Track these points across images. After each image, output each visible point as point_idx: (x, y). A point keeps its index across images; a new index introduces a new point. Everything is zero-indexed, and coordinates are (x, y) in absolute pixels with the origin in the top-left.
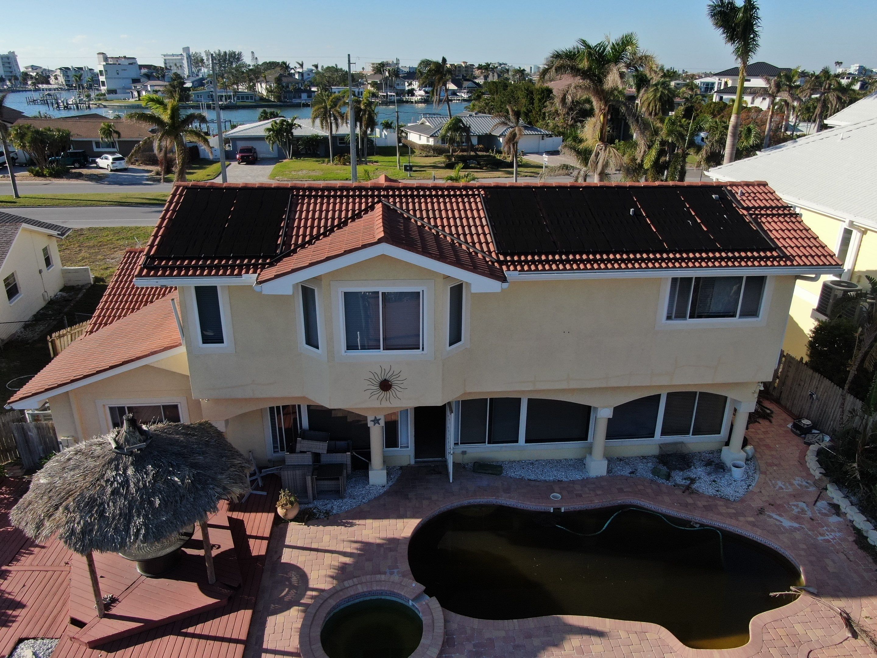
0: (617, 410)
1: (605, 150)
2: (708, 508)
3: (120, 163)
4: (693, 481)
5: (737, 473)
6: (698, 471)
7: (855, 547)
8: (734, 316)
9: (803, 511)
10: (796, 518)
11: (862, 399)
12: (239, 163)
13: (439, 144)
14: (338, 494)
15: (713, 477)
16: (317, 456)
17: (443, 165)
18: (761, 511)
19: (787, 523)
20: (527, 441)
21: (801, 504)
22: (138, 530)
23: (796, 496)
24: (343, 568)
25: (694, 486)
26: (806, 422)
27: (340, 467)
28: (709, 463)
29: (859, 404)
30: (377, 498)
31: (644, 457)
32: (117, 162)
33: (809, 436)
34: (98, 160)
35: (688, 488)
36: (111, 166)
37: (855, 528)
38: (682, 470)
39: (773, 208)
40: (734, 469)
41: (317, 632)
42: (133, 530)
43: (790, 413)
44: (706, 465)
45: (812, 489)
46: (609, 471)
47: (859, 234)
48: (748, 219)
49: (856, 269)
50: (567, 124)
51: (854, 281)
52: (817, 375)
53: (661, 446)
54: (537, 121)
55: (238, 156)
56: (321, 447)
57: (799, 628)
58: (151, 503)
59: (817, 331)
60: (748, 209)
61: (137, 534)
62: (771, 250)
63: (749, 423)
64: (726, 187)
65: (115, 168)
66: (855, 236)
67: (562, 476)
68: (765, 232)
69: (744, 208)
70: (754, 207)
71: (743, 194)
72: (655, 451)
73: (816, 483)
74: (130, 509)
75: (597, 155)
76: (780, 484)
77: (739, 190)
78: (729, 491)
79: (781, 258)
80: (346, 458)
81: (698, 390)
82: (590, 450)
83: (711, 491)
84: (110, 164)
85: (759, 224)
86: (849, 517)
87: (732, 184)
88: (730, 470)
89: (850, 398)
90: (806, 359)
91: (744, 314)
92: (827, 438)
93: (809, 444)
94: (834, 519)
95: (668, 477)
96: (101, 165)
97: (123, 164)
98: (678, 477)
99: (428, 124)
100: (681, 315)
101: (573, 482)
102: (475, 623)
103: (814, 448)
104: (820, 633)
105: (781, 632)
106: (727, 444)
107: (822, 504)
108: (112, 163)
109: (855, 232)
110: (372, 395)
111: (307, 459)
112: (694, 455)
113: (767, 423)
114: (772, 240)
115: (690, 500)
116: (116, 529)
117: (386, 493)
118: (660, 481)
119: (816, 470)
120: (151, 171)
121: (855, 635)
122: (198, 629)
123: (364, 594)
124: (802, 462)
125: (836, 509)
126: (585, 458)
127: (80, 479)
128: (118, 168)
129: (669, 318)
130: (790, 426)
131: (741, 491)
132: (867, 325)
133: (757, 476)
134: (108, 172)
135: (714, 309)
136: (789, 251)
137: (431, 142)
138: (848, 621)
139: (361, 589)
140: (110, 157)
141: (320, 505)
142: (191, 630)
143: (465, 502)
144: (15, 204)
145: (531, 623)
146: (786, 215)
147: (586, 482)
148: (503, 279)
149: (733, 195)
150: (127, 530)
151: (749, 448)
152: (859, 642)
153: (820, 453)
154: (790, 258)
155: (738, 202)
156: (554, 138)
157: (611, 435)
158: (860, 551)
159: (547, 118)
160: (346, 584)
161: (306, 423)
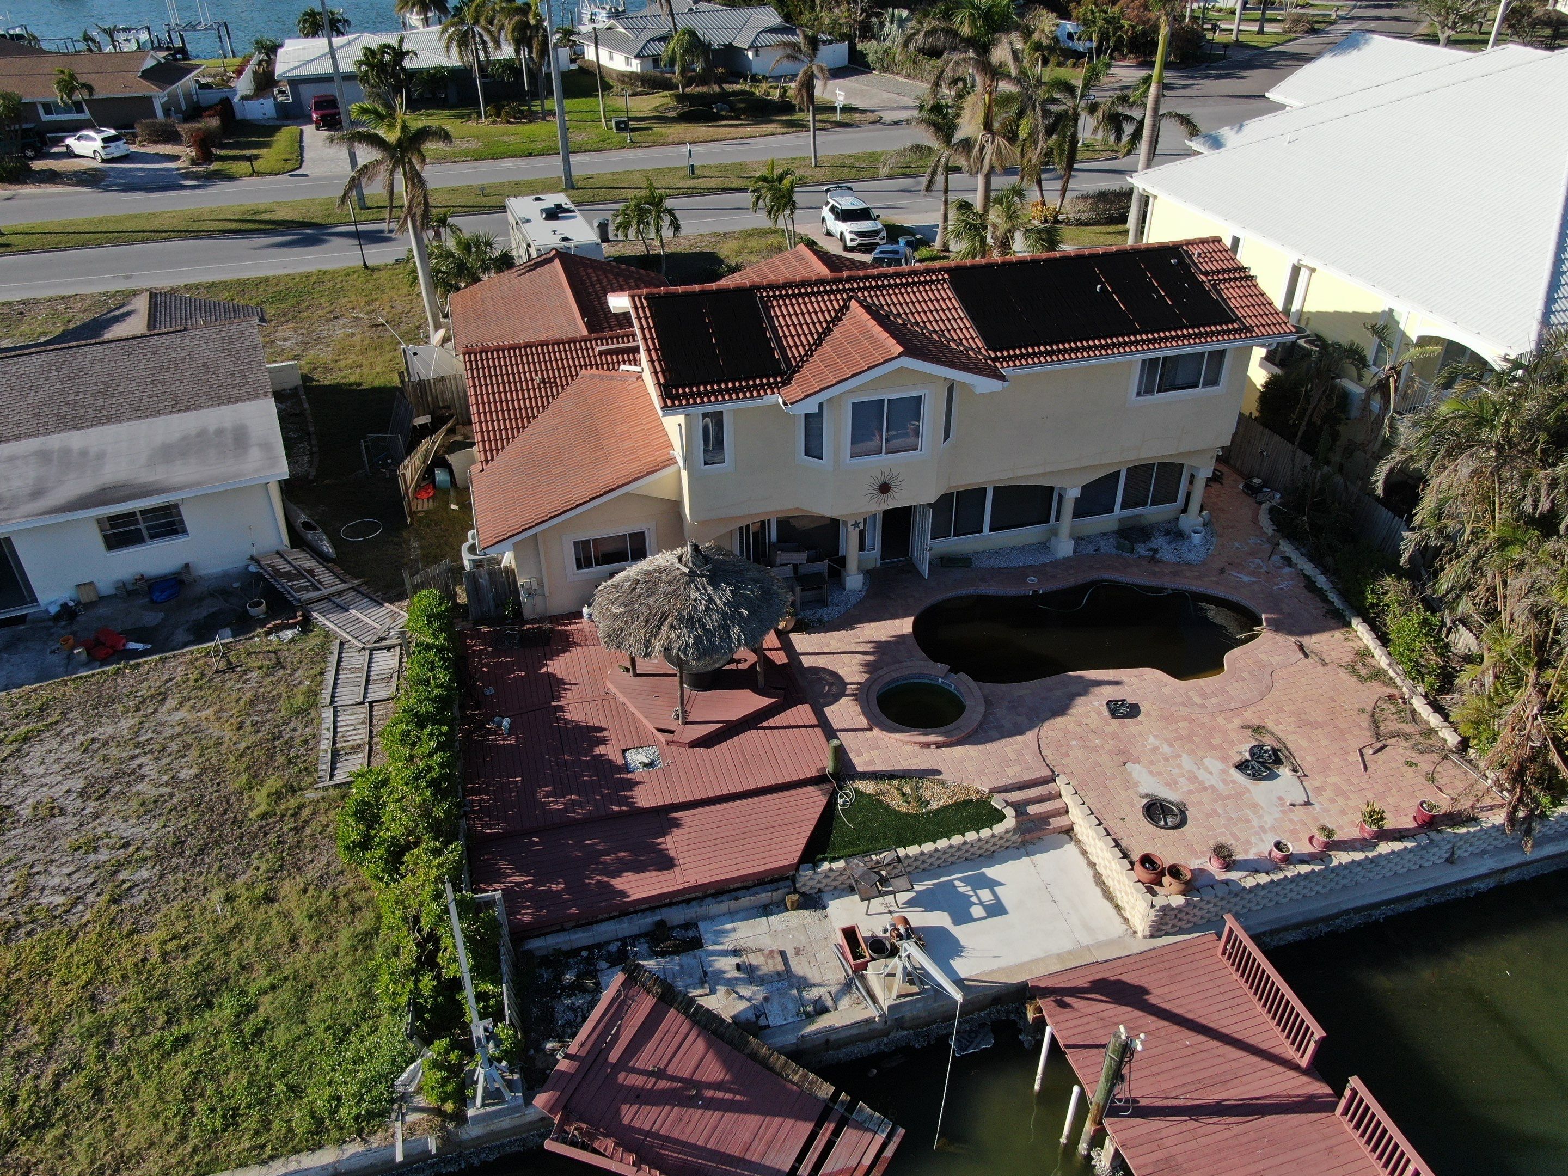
0: (1084, 488)
1: (993, 142)
2: (1175, 574)
3: (117, 147)
4: (1156, 551)
5: (1196, 538)
6: (1159, 541)
7: (1305, 591)
8: (1197, 386)
9: (1259, 567)
10: (1253, 574)
11: (1311, 453)
12: (318, 129)
13: (650, 70)
14: (823, 603)
15: (1173, 546)
16: (795, 567)
17: (674, 114)
18: (1222, 571)
19: (1246, 579)
20: (991, 530)
21: (1258, 561)
22: (739, 636)
23: (1252, 554)
24: (867, 664)
25: (1158, 556)
26: (1257, 481)
27: (819, 575)
28: (1168, 533)
29: (1308, 459)
30: (861, 602)
31: (1104, 534)
32: (113, 145)
33: (1261, 495)
34: (70, 141)
35: (1153, 558)
36: (102, 153)
37: (1305, 576)
38: (1143, 542)
39: (1229, 270)
40: (1193, 535)
41: (877, 710)
42: (734, 637)
43: (1240, 473)
44: (1166, 535)
45: (1266, 546)
46: (1075, 551)
47: (1308, 272)
48: (1207, 286)
49: (1305, 310)
50: (855, 20)
51: (1303, 325)
52: (1267, 431)
53: (1120, 521)
54: (801, 13)
55: (314, 116)
56: (800, 558)
57: (1263, 657)
58: (740, 614)
59: (1267, 385)
60: (1206, 274)
61: (739, 640)
62: (1232, 322)
63: (1207, 485)
64: (1181, 246)
65: (109, 157)
66: (1304, 274)
67: (1030, 561)
68: (1224, 300)
69: (1203, 273)
70: (1213, 271)
71: (1199, 255)
72: (1114, 526)
73: (1269, 540)
74: (725, 620)
75: (982, 148)
76: (1236, 544)
77: (1195, 251)
78: (1191, 557)
79: (1241, 330)
80: (823, 566)
81: (1156, 461)
82: (1055, 532)
83: (1175, 559)
84: (100, 150)
85: (1218, 292)
86: (1299, 567)
87: (1189, 243)
88: (1189, 537)
89: (1300, 453)
90: (1256, 414)
91: (1206, 384)
92: (1278, 496)
93: (1260, 503)
94: (1287, 570)
95: (1132, 551)
96: (77, 152)
97: (120, 148)
98: (1141, 549)
99: (621, 29)
100: (1149, 391)
101: (1044, 565)
102: (1003, 686)
103: (1265, 506)
104: (1279, 658)
105: (1248, 661)
106: (1185, 510)
107: (1275, 558)
108: (104, 148)
109: (1303, 270)
110: (872, 498)
111: (789, 571)
112: (1152, 526)
113: (1219, 486)
114: (1231, 309)
115: (1157, 569)
116: (721, 638)
117: (866, 597)
118: (1126, 555)
119: (1267, 526)
120: (175, 158)
121: (1306, 656)
122: (771, 722)
123: (895, 680)
124: (1255, 521)
125: (1288, 561)
126: (1049, 540)
127: (666, 602)
128: (115, 155)
129: (1139, 394)
130: (1241, 486)
131: (1202, 555)
132: (1316, 381)
133: (1214, 540)
134: (97, 164)
135: (1179, 381)
136: (1249, 322)
137: (635, 66)
138: (1301, 648)
139: (895, 675)
140: (98, 137)
141: (808, 614)
142: (765, 724)
143: (946, 595)
144: (9, 249)
145: (1048, 681)
146: (1241, 278)
147: (1056, 564)
148: (1002, 378)
149: (1190, 257)
150: (730, 637)
151: (1204, 513)
152: (1310, 660)
153: (1271, 510)
154: (1249, 329)
155: (1196, 265)
156: (835, 46)
157: (1077, 514)
158: (1309, 594)
159: (818, 9)
160: (881, 673)
161: (774, 536)
